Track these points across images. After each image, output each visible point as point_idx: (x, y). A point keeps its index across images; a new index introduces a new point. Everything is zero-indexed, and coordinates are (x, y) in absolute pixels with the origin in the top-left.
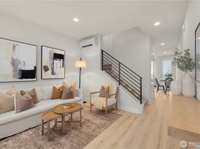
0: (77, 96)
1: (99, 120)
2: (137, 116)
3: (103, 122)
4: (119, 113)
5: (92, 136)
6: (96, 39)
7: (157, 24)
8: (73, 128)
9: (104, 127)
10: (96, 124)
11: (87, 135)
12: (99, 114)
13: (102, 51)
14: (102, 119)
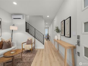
0: (13, 46)
1: (29, 55)
2: (43, 50)
3: (32, 55)
4: (36, 50)
5: (30, 62)
6: (23, 16)
7: (48, 16)
8: (17, 63)
9: (33, 57)
10: (29, 57)
11: (28, 62)
12: (27, 52)
13: (26, 23)
14: (30, 54)
